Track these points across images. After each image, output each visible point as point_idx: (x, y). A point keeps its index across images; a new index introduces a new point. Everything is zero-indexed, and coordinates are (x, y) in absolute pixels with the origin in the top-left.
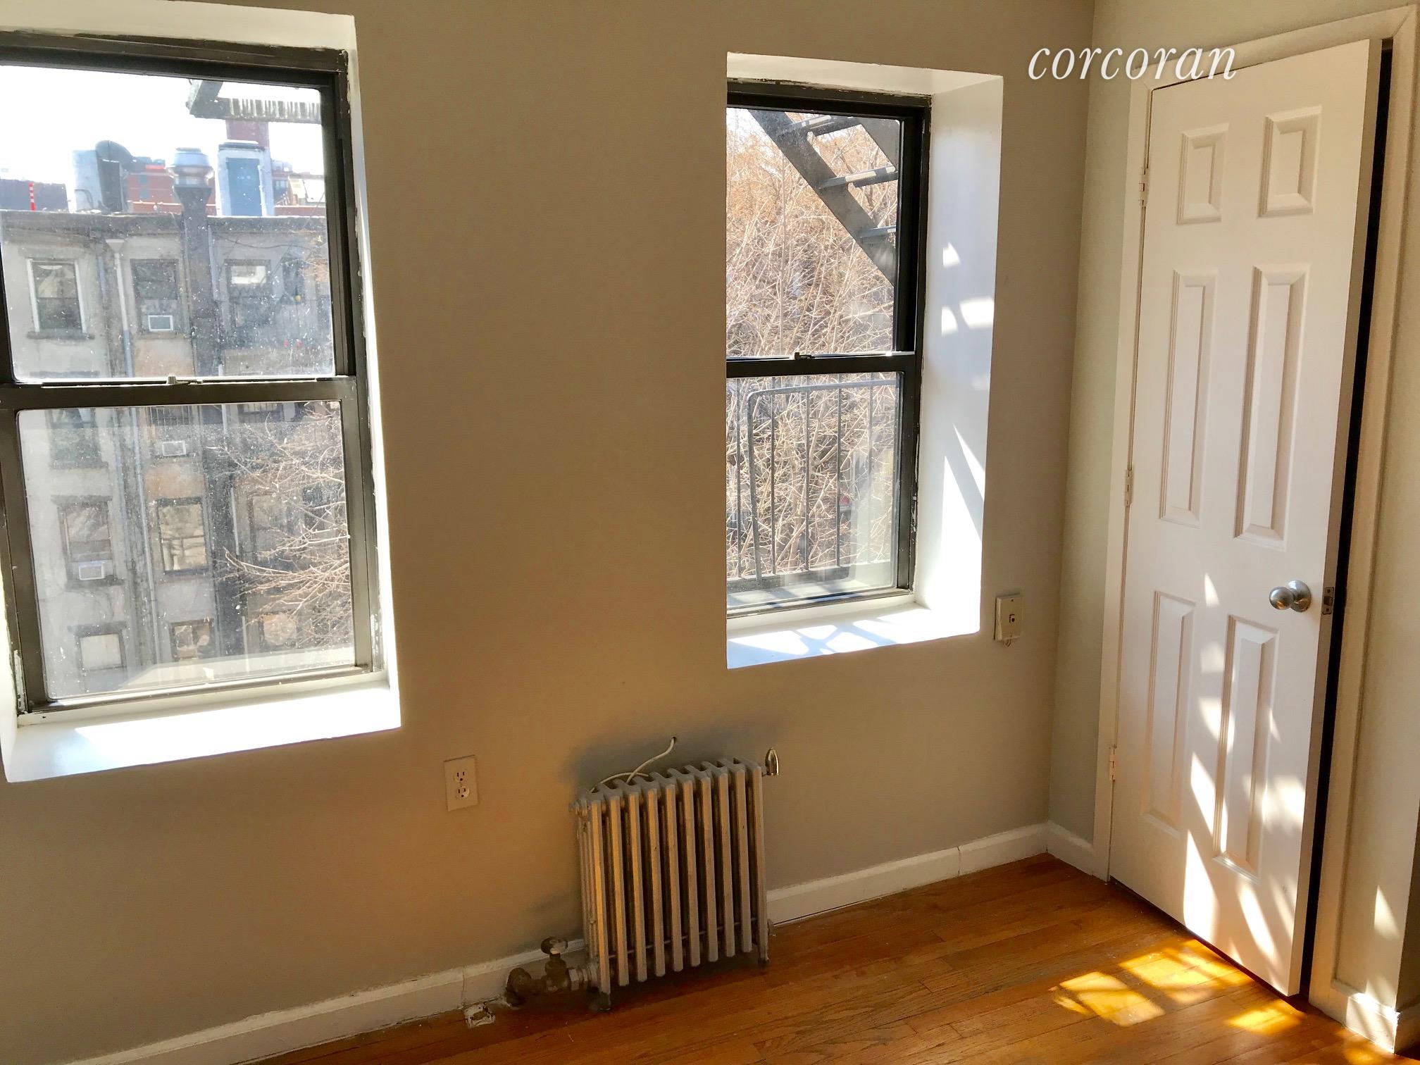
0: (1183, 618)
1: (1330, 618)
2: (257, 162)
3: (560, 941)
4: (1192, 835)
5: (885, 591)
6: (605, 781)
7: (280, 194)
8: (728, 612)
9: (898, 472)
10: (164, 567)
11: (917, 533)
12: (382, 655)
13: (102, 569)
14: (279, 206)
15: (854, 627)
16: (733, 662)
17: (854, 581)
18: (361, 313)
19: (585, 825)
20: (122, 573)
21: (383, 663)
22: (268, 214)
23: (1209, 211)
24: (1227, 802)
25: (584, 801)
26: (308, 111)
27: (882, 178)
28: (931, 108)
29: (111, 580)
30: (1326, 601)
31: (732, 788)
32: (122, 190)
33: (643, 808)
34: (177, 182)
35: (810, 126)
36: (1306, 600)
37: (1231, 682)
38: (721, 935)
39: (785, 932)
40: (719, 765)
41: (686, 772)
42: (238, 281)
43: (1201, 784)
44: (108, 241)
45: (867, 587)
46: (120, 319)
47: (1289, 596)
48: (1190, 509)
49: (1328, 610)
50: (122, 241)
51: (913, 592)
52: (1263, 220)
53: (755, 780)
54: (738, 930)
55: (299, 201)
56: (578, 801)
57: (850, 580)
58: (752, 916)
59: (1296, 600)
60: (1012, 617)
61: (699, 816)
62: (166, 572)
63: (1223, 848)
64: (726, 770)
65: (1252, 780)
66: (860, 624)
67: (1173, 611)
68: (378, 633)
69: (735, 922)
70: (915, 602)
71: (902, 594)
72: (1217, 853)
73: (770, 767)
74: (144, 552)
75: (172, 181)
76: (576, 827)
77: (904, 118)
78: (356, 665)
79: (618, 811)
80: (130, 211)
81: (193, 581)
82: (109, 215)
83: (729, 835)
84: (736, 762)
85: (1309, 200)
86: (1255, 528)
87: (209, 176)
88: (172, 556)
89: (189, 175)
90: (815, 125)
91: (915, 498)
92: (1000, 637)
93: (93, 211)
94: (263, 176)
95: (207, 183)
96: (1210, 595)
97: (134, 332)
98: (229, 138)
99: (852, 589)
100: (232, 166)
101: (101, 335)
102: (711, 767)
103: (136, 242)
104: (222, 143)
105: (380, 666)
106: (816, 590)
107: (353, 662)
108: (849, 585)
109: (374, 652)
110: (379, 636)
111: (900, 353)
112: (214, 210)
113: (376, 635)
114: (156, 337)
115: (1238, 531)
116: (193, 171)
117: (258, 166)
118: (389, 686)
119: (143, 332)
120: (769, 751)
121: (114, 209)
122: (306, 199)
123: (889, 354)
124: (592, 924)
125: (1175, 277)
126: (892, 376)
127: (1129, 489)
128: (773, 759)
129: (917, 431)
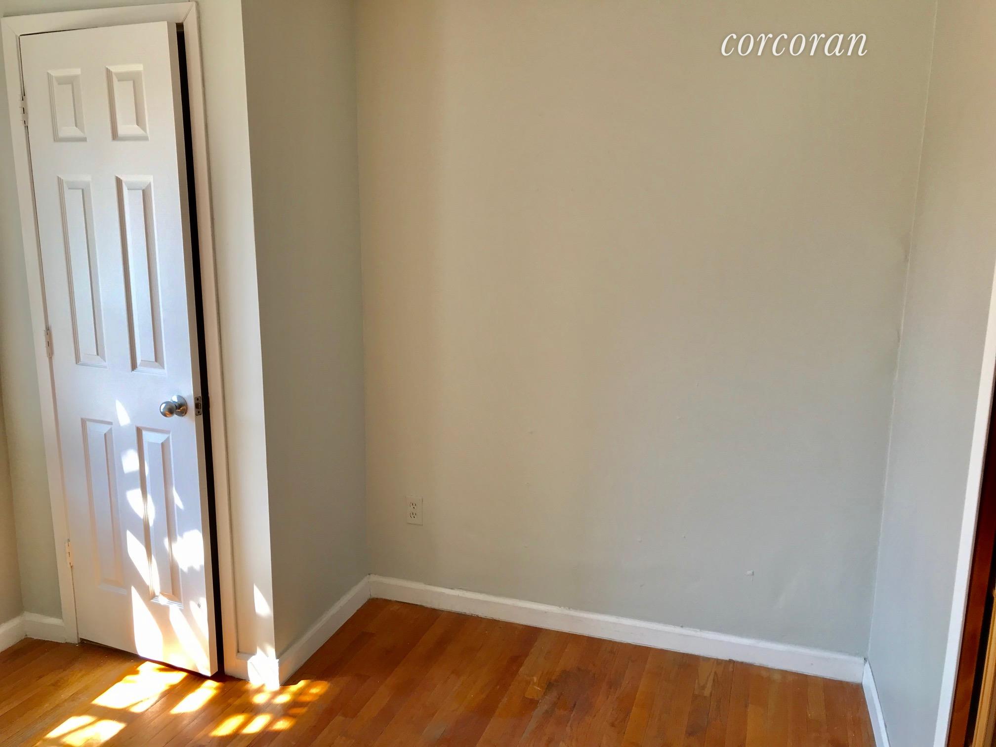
0: (105, 435)
1: (201, 417)
4: (135, 587)
23: (78, 133)
30: (197, 406)
36: (184, 407)
37: (145, 475)
43: (135, 548)
47: (172, 407)
48: (98, 354)
49: (199, 412)
52: (115, 143)
59: (177, 409)
63: (157, 590)
65: (169, 539)
67: (97, 431)
72: (154, 596)
85: (144, 129)
86: (146, 363)
96: (123, 416)
115: (134, 366)
125: (60, 181)
127: (49, 344)
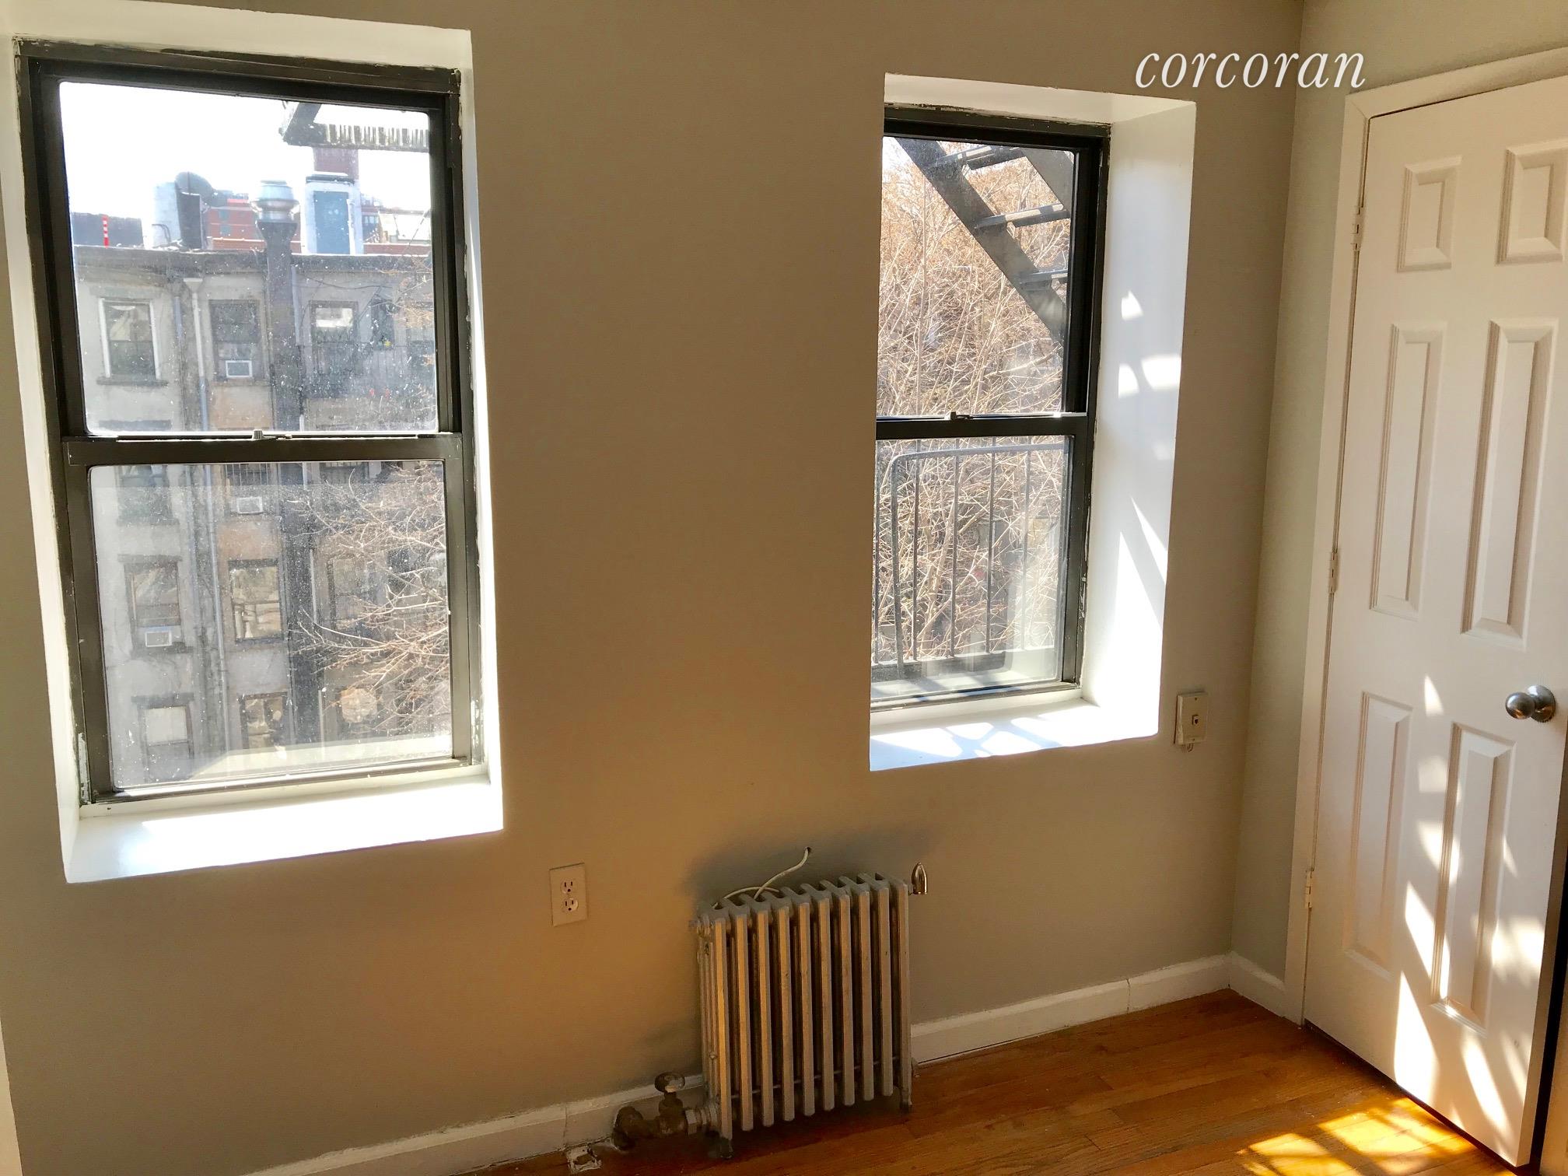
0: (1397, 725)
2: (346, 195)
3: (676, 1078)
4: (1406, 977)
5: (1049, 685)
6: (729, 896)
7: (369, 229)
8: (872, 705)
9: (1065, 548)
10: (236, 635)
11: (1086, 619)
12: (483, 746)
13: (171, 636)
14: (369, 243)
15: (1013, 726)
16: (877, 764)
17: (1009, 672)
18: (469, 362)
19: (707, 946)
20: (191, 640)
21: (484, 755)
22: (357, 252)
23: (1438, 256)
24: (1448, 938)
25: (706, 919)
26: (411, 138)
27: (1048, 216)
28: (1110, 139)
29: (180, 647)
31: (874, 908)
32: (201, 225)
33: (773, 928)
34: (261, 217)
35: (968, 158)
36: (1550, 708)
37: (1455, 803)
38: (859, 1076)
39: (930, 1072)
40: (859, 881)
41: (821, 888)
42: (322, 324)
43: (1418, 920)
44: (186, 280)
45: (1026, 679)
46: (197, 365)
47: (1529, 703)
48: (1407, 599)
50: (201, 280)
51: (1080, 686)
52: (1502, 268)
53: (900, 899)
54: (878, 1070)
55: (388, 238)
56: (699, 918)
57: (1005, 671)
58: (894, 1055)
59: (1537, 708)
60: (1195, 718)
61: (836, 939)
62: (237, 641)
63: (1444, 992)
64: (868, 888)
65: (1480, 917)
66: (1019, 722)
67: (1383, 716)
68: (478, 721)
69: (874, 1060)
70: (1082, 698)
71: (1069, 688)
72: (1436, 999)
73: (917, 885)
74: (214, 618)
75: (256, 215)
76: (697, 949)
77: (1079, 149)
78: (453, 757)
79: (744, 932)
80: (210, 248)
81: (266, 651)
82: (187, 252)
83: (870, 961)
84: (878, 878)
85: (1557, 245)
86: (1487, 623)
87: (294, 211)
88: (244, 622)
89: (274, 209)
90: (972, 157)
91: (1084, 579)
92: (1181, 741)
93: (171, 247)
94: (352, 210)
95: (293, 218)
96: (1432, 700)
97: (210, 378)
98: (317, 169)
99: (1009, 681)
100: (320, 200)
101: (175, 381)
102: (850, 884)
103: (215, 281)
104: (310, 175)
105: (480, 759)
106: (967, 682)
107: (451, 754)
108: (1004, 677)
109: (474, 743)
110: (479, 725)
111: (1070, 414)
112: (298, 247)
113: (476, 724)
114: (235, 383)
115: (1466, 625)
116: (278, 204)
117: (348, 200)
118: (490, 782)
119: (221, 379)
120: (916, 867)
121: (192, 247)
122: (397, 236)
123: (1057, 414)
124: (713, 1059)
125: (1394, 330)
126: (1058, 440)
127: (1334, 573)
128: (921, 876)
129: (1088, 503)
